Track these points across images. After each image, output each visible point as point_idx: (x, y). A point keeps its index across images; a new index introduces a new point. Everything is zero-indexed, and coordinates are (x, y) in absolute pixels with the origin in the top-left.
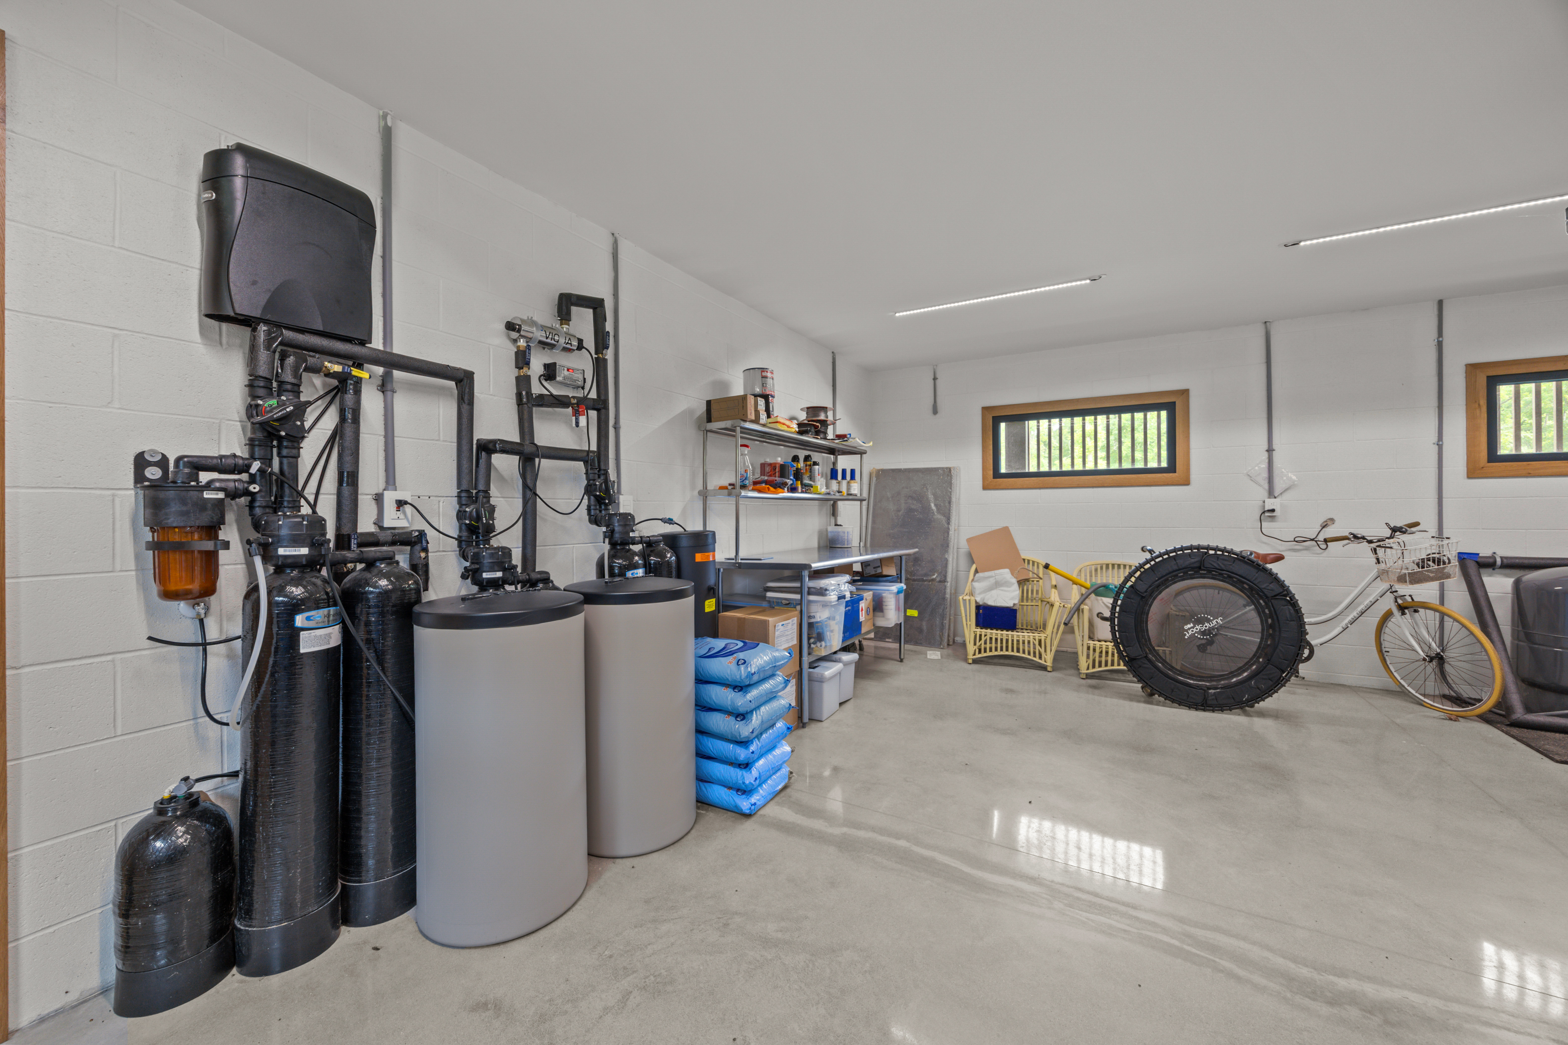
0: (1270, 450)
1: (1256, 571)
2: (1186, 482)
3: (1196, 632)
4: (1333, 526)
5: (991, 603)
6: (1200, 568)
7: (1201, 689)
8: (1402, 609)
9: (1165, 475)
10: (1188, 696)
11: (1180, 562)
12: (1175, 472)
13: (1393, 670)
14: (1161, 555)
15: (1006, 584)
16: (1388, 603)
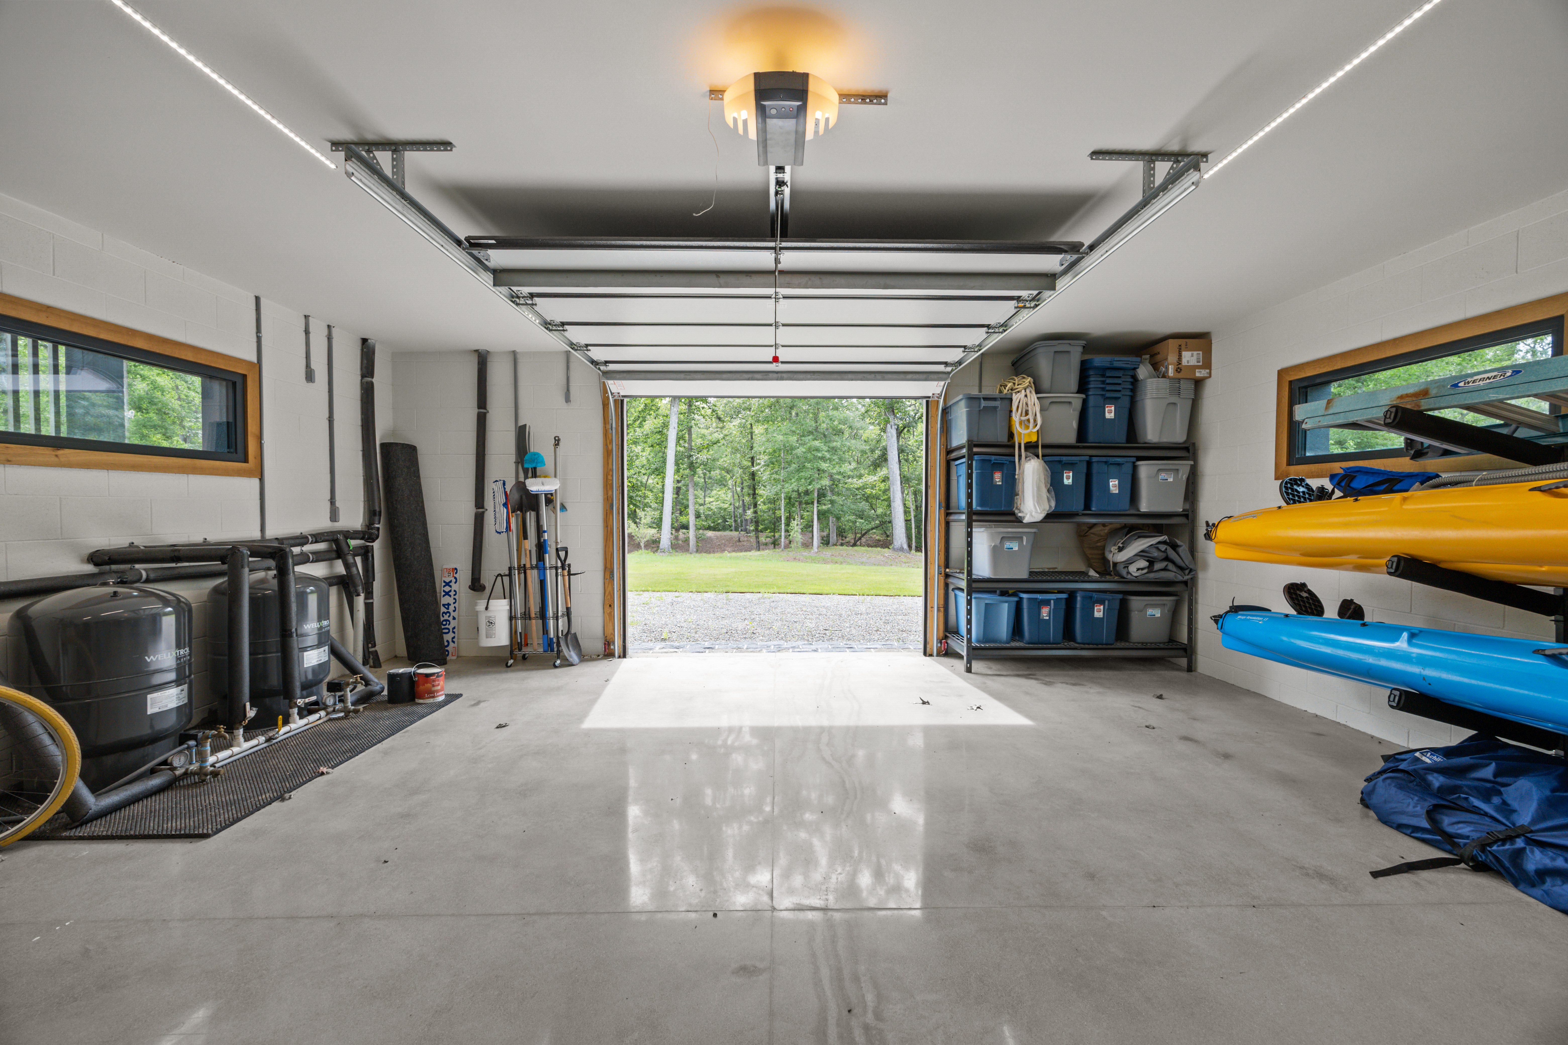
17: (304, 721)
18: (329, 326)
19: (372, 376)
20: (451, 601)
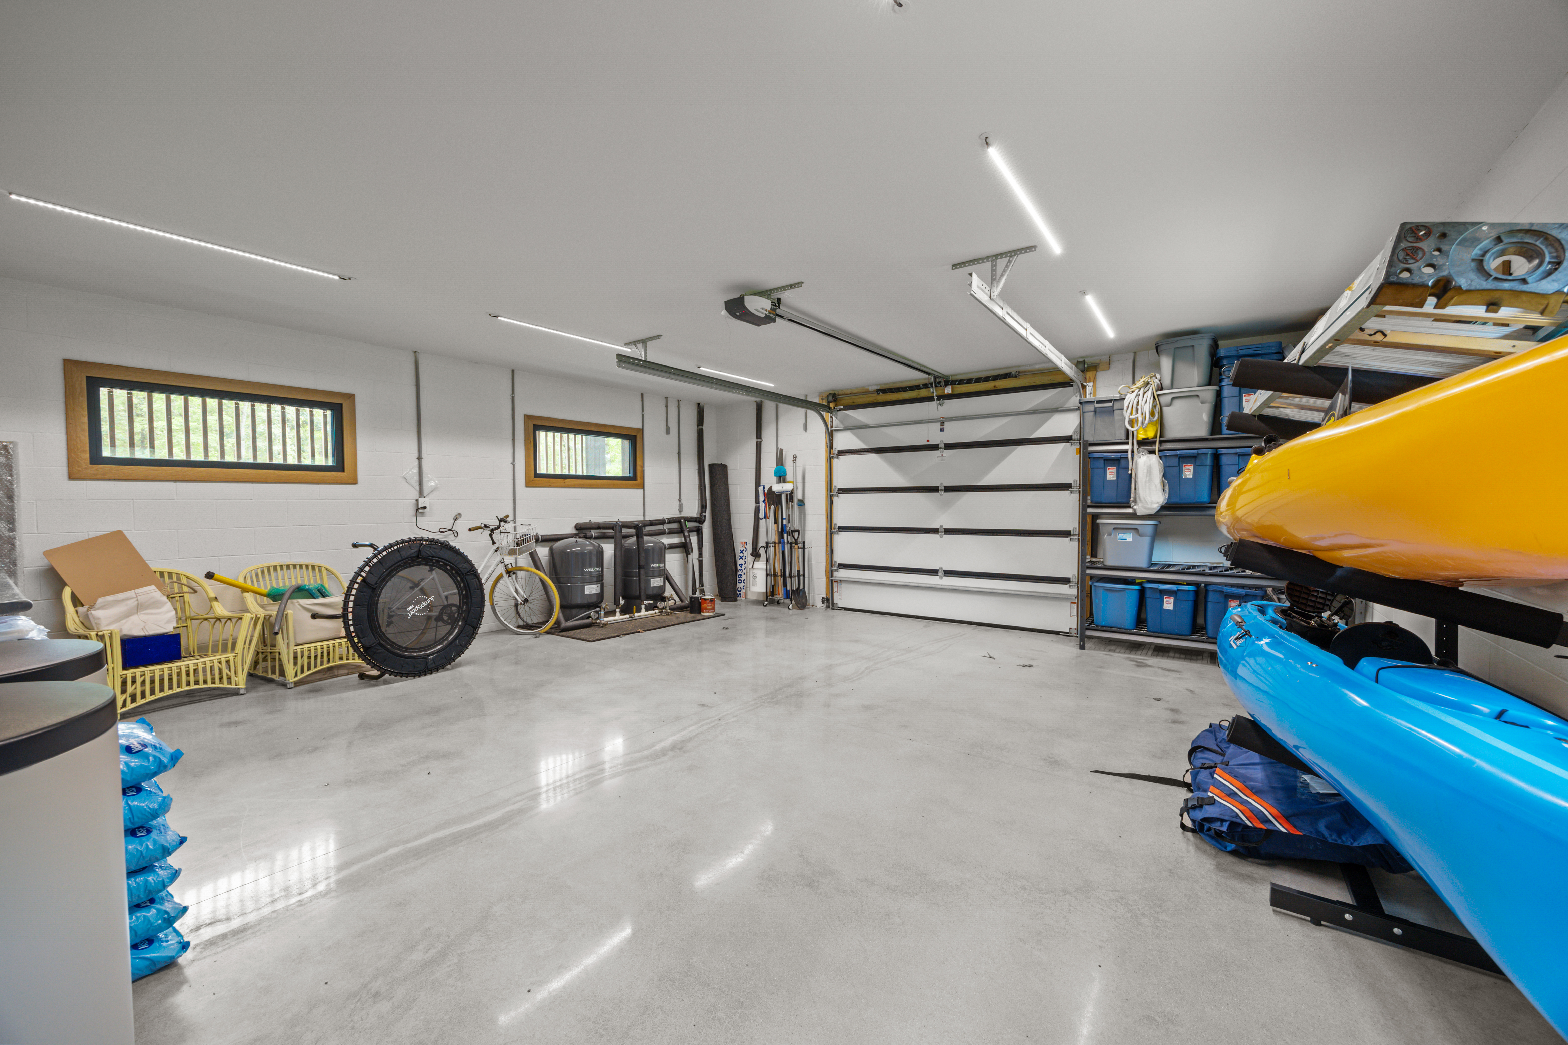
0: (420, 458)
1: (455, 555)
2: (354, 481)
3: (416, 612)
4: (461, 519)
5: (138, 632)
6: (418, 557)
7: (424, 658)
8: (508, 573)
9: (333, 473)
10: (414, 667)
11: (404, 554)
12: (343, 471)
13: (499, 616)
14: (385, 549)
15: (155, 604)
16: (501, 570)
17: (647, 613)
18: (678, 400)
19: (702, 425)
20: (743, 563)
